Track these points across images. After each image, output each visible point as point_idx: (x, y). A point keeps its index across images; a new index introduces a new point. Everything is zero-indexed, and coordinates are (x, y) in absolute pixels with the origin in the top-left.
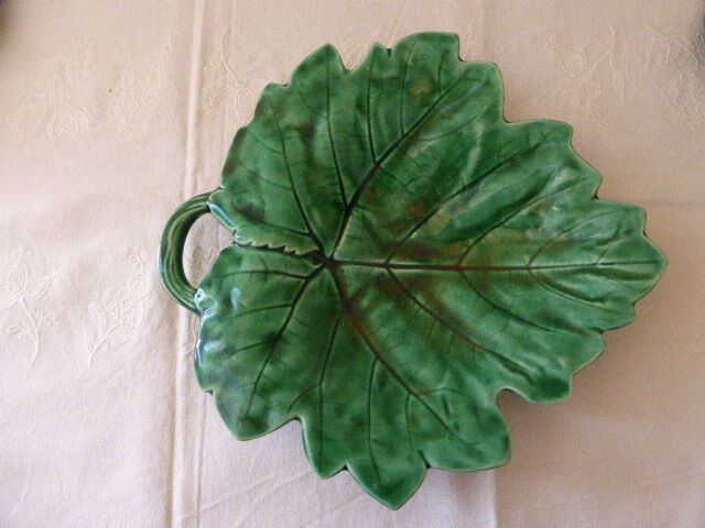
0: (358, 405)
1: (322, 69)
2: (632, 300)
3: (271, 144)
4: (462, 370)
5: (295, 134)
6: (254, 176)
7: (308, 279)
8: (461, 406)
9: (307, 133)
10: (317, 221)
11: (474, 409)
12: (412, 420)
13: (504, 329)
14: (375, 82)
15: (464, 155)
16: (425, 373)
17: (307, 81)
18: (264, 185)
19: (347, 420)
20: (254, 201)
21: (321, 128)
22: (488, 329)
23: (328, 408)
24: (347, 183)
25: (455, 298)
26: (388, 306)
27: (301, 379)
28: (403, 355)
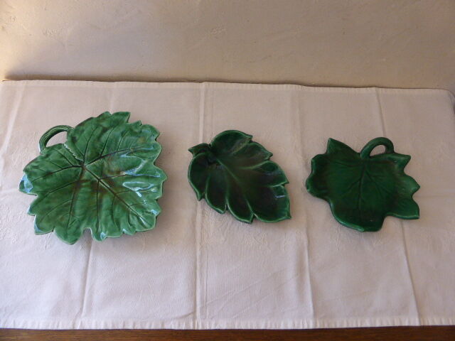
0: (53, 205)
1: (122, 117)
2: (137, 230)
3: (93, 126)
4: (87, 218)
5: (101, 128)
6: (83, 131)
7: (73, 166)
8: (76, 225)
9: (105, 130)
10: (88, 154)
11: (78, 227)
12: (62, 219)
13: (107, 216)
14: (131, 130)
15: (139, 165)
16: (78, 211)
17: (116, 117)
18: (83, 135)
19: (47, 206)
20: (77, 136)
21: (108, 132)
22: (104, 214)
23: (46, 199)
24: (105, 150)
25: (106, 201)
26: (89, 190)
27: (46, 188)
28: (78, 204)
